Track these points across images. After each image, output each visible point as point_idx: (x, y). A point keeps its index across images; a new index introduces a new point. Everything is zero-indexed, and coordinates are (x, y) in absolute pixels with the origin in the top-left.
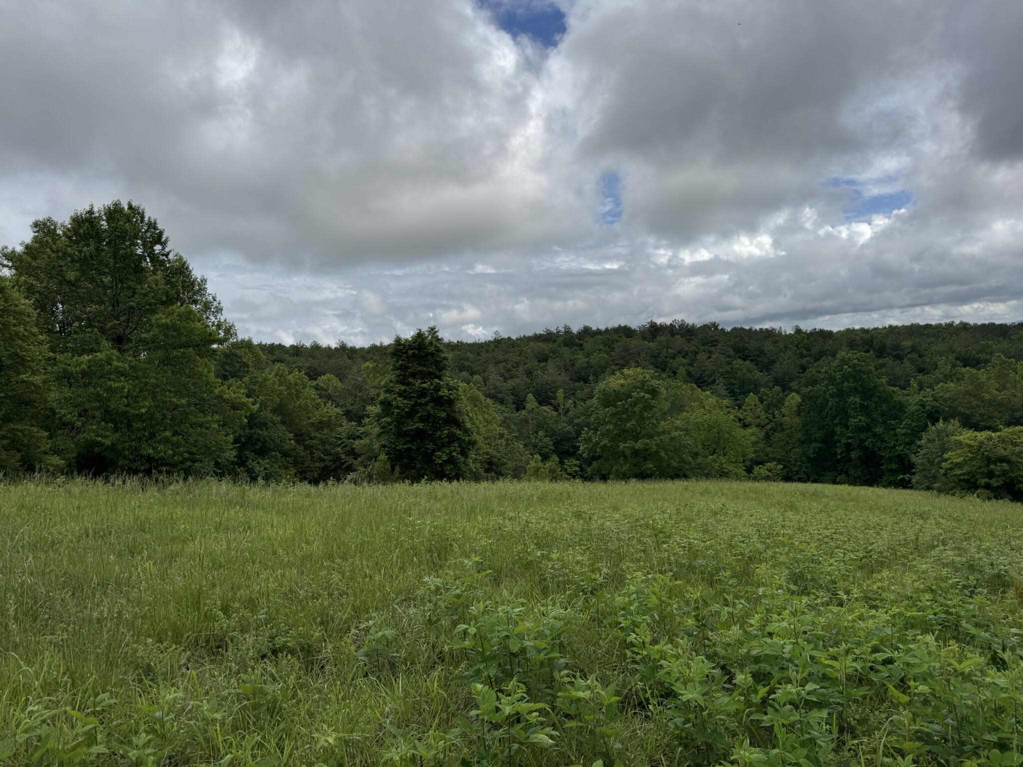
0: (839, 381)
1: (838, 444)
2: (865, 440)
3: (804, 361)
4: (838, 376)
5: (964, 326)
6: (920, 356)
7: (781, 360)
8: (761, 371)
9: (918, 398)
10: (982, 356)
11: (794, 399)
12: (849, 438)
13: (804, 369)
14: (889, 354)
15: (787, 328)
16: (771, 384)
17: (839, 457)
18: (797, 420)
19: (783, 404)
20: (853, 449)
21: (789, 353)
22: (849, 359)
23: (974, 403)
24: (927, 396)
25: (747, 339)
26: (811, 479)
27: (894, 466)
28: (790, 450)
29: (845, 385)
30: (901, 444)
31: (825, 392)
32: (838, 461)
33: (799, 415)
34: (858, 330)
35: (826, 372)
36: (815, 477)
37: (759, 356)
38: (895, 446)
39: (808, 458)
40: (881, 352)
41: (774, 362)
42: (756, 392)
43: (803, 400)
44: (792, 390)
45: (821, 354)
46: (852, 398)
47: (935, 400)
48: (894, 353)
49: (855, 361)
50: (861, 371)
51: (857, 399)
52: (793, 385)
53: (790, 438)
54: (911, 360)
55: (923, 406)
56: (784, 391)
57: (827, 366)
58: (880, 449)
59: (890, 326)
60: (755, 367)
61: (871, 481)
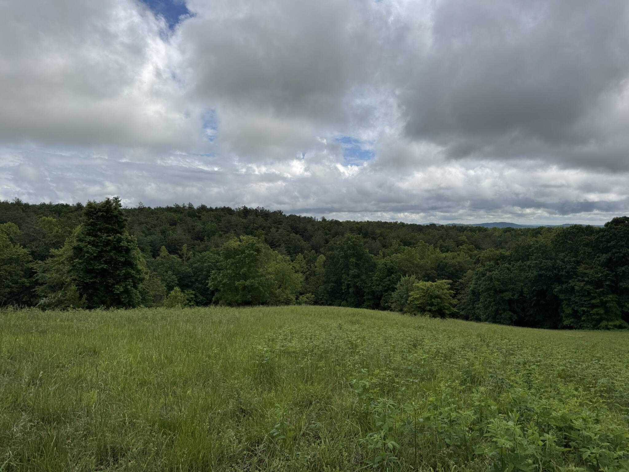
0: (346, 249)
1: (343, 284)
2: (357, 283)
3: (327, 237)
4: (345, 247)
5: (402, 225)
6: (384, 239)
7: (316, 235)
8: (305, 241)
9: (383, 261)
10: (412, 241)
11: (322, 258)
12: (349, 281)
13: (327, 242)
14: (370, 237)
15: (318, 218)
16: (310, 249)
17: (343, 291)
18: (323, 270)
19: (316, 261)
20: (351, 287)
21: (320, 232)
22: (352, 238)
23: (409, 265)
24: (387, 260)
25: (298, 222)
26: (328, 303)
27: (370, 297)
28: (318, 286)
29: (348, 251)
30: (374, 286)
31: (338, 255)
32: (343, 293)
33: (324, 267)
34: (352, 222)
35: (339, 244)
36: (330, 302)
37: (304, 232)
38: (371, 286)
39: (328, 291)
40: (365, 235)
41: (312, 236)
42: (302, 253)
43: (327, 259)
44: (321, 253)
45: (336, 234)
46: (351, 260)
47: (392, 262)
48: (372, 236)
49: (354, 239)
50: (356, 245)
51: (354, 260)
52: (322, 250)
53: (319, 279)
54: (379, 240)
55: (386, 265)
56: (316, 253)
57: (339, 241)
58: (364, 288)
59: (368, 221)
60: (302, 238)
61: (358, 305)
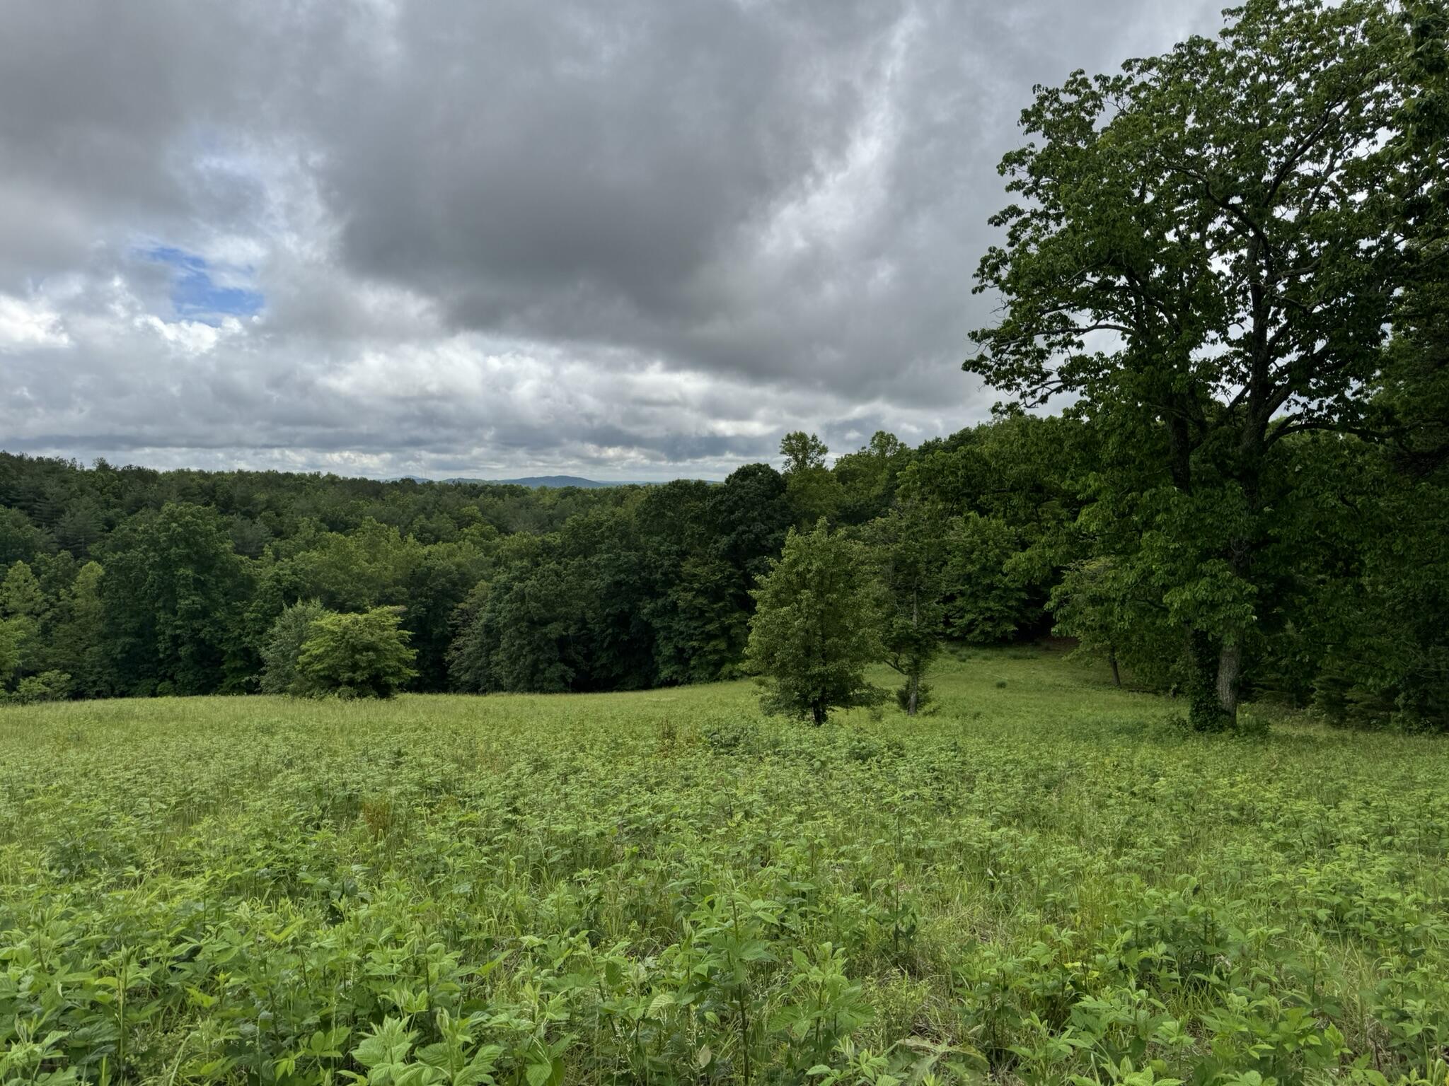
0: (164, 545)
1: (161, 638)
2: (200, 630)
3: (111, 513)
4: (163, 537)
5: (332, 480)
6: (278, 515)
7: (73, 510)
8: (38, 526)
9: (271, 571)
10: (352, 519)
11: (93, 571)
12: (177, 627)
13: (110, 525)
14: (237, 509)
15: (86, 461)
16: (54, 547)
17: (161, 656)
18: (98, 603)
19: (74, 579)
20: (183, 644)
21: (86, 500)
22: (181, 514)
23: (341, 577)
24: (284, 568)
25: (14, 473)
26: (117, 692)
27: (239, 664)
28: (84, 649)
29: (172, 551)
30: (248, 634)
31: (143, 561)
32: (160, 662)
33: (100, 595)
34: (195, 473)
35: (145, 532)
36: (123, 688)
37: (35, 501)
38: (240, 635)
39: (114, 659)
40: (226, 506)
41: (61, 512)
42: (28, 559)
43: (108, 573)
44: (89, 557)
45: (138, 505)
46: (182, 571)
47: (295, 573)
48: (244, 509)
49: (188, 518)
50: (195, 532)
51: (190, 572)
52: (93, 548)
53: (84, 631)
54: (264, 518)
55: (279, 581)
56: (76, 558)
57: (146, 523)
58: (221, 641)
59: (240, 472)
60: (28, 519)
61: (205, 687)
